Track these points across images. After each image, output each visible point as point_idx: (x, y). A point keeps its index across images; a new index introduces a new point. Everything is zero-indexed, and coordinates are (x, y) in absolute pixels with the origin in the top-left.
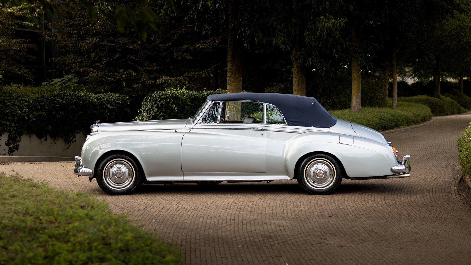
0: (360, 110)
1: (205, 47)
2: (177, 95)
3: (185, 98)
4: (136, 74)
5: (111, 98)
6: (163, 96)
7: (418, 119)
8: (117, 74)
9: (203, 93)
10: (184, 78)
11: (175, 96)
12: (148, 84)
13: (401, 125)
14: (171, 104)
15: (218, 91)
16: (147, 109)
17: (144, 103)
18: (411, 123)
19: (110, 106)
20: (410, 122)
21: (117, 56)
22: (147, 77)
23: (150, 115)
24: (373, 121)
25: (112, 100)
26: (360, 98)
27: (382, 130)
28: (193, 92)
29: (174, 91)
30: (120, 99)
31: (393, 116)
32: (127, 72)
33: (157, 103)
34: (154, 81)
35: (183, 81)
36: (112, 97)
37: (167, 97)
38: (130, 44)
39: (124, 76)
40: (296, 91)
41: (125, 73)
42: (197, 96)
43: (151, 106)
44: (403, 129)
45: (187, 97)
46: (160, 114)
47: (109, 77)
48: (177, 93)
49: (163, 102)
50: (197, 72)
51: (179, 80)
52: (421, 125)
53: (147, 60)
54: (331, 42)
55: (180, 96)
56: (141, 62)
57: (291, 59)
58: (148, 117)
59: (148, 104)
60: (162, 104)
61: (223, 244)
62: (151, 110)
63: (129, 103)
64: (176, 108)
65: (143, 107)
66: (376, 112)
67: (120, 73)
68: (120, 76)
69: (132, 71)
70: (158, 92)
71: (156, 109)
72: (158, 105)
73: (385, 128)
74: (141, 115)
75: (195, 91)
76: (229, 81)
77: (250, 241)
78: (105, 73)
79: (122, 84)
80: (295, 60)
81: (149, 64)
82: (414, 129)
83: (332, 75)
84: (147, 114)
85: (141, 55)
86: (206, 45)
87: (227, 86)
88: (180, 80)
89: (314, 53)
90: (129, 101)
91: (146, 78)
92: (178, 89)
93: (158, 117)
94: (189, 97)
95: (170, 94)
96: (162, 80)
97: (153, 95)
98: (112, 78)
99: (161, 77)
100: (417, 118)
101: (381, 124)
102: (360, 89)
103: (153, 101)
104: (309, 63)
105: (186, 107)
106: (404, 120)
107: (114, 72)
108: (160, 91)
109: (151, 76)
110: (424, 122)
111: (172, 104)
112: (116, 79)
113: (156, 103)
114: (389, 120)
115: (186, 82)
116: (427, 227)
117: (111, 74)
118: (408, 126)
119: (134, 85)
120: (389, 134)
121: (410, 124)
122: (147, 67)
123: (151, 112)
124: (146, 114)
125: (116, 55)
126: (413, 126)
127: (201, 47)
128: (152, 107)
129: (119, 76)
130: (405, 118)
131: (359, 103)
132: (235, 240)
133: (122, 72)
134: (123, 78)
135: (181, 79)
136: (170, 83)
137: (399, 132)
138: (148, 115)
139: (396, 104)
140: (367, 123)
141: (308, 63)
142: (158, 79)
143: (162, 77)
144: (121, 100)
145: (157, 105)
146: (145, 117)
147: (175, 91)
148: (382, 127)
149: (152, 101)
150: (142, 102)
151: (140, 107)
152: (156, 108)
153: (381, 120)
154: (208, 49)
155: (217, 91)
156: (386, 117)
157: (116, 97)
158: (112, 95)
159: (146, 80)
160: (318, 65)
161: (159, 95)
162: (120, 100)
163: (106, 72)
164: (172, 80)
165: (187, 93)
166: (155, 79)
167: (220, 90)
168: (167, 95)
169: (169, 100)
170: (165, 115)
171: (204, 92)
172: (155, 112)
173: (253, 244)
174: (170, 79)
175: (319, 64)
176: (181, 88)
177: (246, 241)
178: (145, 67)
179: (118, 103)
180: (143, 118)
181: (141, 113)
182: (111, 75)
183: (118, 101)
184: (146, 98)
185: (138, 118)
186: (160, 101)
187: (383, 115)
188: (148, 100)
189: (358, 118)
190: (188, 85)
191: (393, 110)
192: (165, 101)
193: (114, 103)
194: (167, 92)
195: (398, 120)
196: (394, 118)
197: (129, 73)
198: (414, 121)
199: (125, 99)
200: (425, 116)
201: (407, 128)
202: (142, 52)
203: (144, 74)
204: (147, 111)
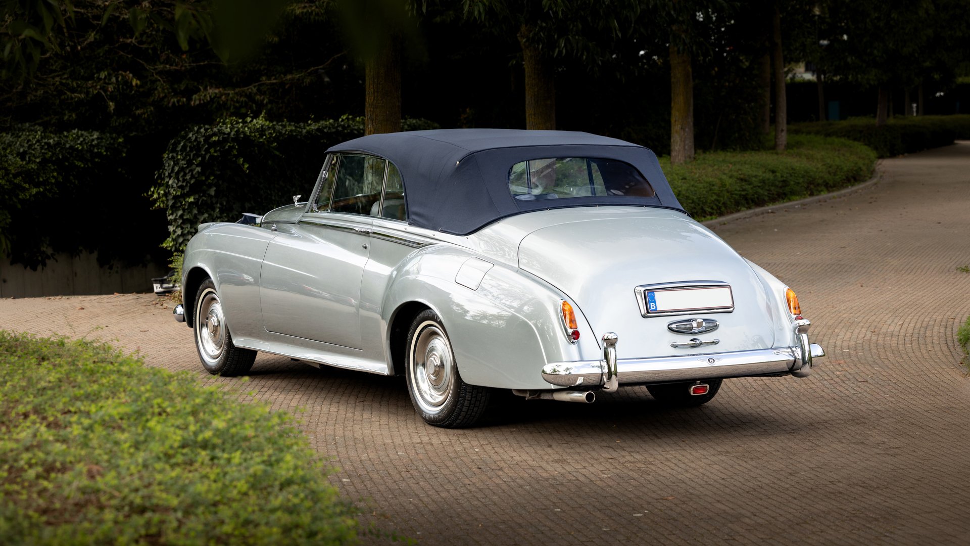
0: (693, 159)
1: (308, 11)
2: (248, 134)
3: (267, 141)
4: (140, 80)
5: (82, 142)
6: (215, 138)
7: (837, 177)
8: (93, 83)
9: (308, 128)
10: (257, 90)
11: (242, 136)
12: (170, 105)
13: (793, 193)
14: (235, 156)
15: (343, 120)
16: (176, 169)
17: (168, 154)
18: (820, 189)
19: (80, 163)
20: (818, 185)
21: (92, 37)
22: (167, 89)
23: (184, 184)
24: (723, 185)
25: (83, 148)
26: (692, 129)
27: (746, 206)
28: (284, 126)
29: (238, 123)
30: (103, 144)
31: (773, 172)
32: (117, 79)
33: (201, 155)
34: (185, 99)
35: (258, 97)
36: (84, 139)
37: (225, 140)
38: (124, 7)
39: (111, 88)
40: (533, 117)
41: (114, 79)
42: (294, 134)
43: (187, 161)
44: (797, 204)
45: (270, 138)
46: (210, 181)
47: (73, 91)
48: (246, 129)
49: (215, 151)
50: (291, 73)
51: (246, 96)
52: (843, 191)
53: (166, 48)
54: (607, 3)
55: (255, 136)
56: (150, 51)
57: (519, 38)
58: (179, 187)
59: (179, 157)
60: (212, 157)
61: (365, 449)
62: (187, 171)
63: (124, 155)
64: (246, 166)
65: (167, 165)
66: (731, 163)
67: (101, 79)
68: (100, 89)
69: (131, 75)
70: (201, 128)
71: (199, 169)
72: (203, 157)
73: (753, 201)
74: (163, 185)
75: (288, 123)
76: (369, 100)
77: (421, 443)
78: (64, 81)
79: (107, 107)
80: (527, 44)
81: (171, 55)
82: (825, 201)
83: (619, 77)
84: (176, 181)
85: (151, 34)
86: (311, 6)
87: (366, 111)
88: (248, 93)
89: (571, 27)
90: (125, 150)
91: (166, 91)
92: (249, 119)
93: (205, 187)
94: (276, 139)
95: (231, 131)
96: (205, 95)
97: (190, 135)
98: (80, 93)
99: (201, 88)
100: (835, 174)
101: (743, 193)
102: (692, 108)
103: (191, 151)
104: (560, 52)
105: (270, 162)
106: (801, 180)
107: (86, 79)
108: (207, 126)
109: (176, 86)
110: (853, 185)
111: (237, 157)
112: (91, 96)
113: (197, 155)
114: (763, 181)
115: (264, 99)
116: (796, 408)
117: (77, 83)
118: (812, 194)
119: (137, 109)
120: (761, 216)
121: (817, 190)
122: (167, 64)
123: (188, 177)
124: (174, 182)
125: (90, 35)
126: (824, 195)
127: (298, 12)
128: (190, 163)
129: (98, 87)
130: (803, 177)
131: (690, 142)
132: (390, 441)
133: (105, 77)
134: (109, 93)
135: (250, 93)
136: (225, 104)
137: (787, 210)
138: (180, 184)
139: (785, 143)
140: (708, 189)
141: (557, 50)
142: (196, 93)
143: (205, 89)
144: (106, 148)
145: (200, 159)
146: (172, 187)
147: (241, 124)
148: (746, 199)
149: (188, 149)
150: (165, 152)
151: (161, 166)
152: (197, 166)
153: (744, 183)
154: (317, 14)
155: (340, 120)
156: (755, 173)
157: (93, 140)
158: (82, 135)
159: (165, 97)
160: (582, 55)
161: (204, 136)
162: (102, 146)
163: (65, 78)
164: (229, 94)
165: (269, 128)
166: (189, 93)
167: (347, 118)
168: (224, 134)
169: (229, 146)
170: (220, 182)
171: (310, 124)
172: (197, 176)
173: (429, 447)
174: (226, 92)
175: (585, 53)
176: (256, 116)
177: (413, 443)
178: (161, 63)
179: (99, 155)
180: (169, 191)
181: (163, 179)
182: (78, 86)
183: (98, 149)
184: (173, 144)
185: (155, 191)
186: (207, 151)
187: (747, 170)
188: (179, 149)
189: (685, 179)
190: (269, 106)
191: (775, 157)
192: (219, 150)
193: (88, 155)
194: (223, 128)
195: (785, 183)
196: (776, 176)
197: (122, 79)
198: (827, 184)
199: (116, 145)
200: (855, 168)
201: (809, 199)
202: (154, 28)
203: (159, 80)
204: (178, 173)
